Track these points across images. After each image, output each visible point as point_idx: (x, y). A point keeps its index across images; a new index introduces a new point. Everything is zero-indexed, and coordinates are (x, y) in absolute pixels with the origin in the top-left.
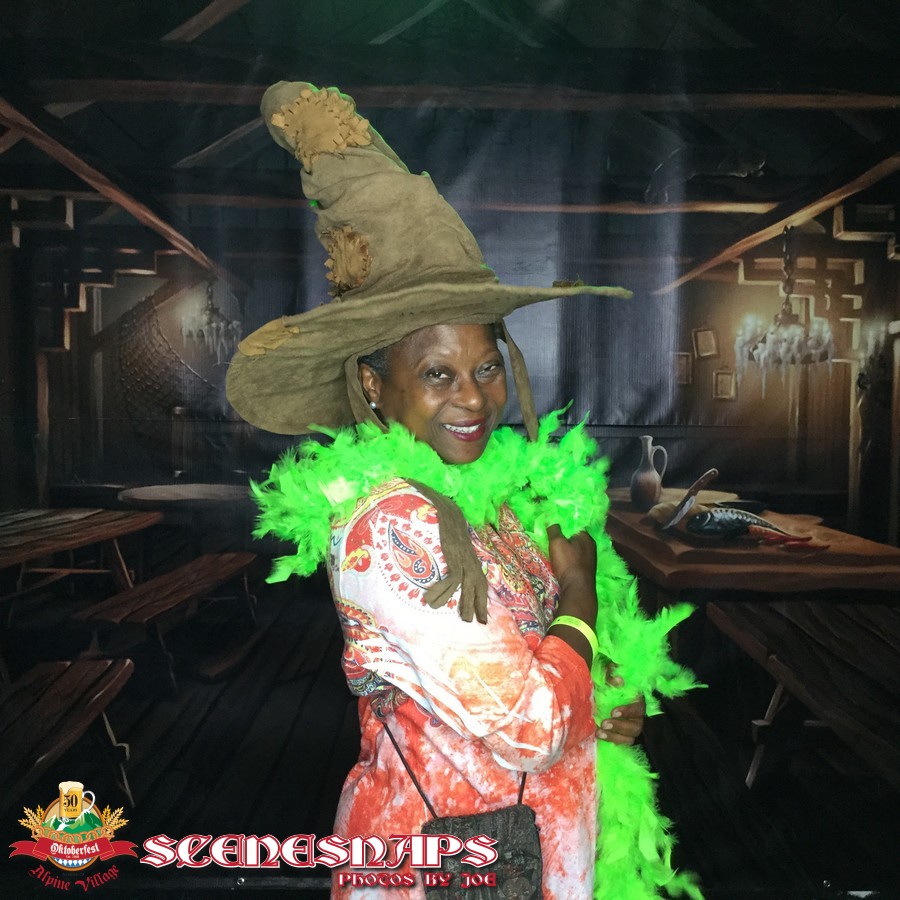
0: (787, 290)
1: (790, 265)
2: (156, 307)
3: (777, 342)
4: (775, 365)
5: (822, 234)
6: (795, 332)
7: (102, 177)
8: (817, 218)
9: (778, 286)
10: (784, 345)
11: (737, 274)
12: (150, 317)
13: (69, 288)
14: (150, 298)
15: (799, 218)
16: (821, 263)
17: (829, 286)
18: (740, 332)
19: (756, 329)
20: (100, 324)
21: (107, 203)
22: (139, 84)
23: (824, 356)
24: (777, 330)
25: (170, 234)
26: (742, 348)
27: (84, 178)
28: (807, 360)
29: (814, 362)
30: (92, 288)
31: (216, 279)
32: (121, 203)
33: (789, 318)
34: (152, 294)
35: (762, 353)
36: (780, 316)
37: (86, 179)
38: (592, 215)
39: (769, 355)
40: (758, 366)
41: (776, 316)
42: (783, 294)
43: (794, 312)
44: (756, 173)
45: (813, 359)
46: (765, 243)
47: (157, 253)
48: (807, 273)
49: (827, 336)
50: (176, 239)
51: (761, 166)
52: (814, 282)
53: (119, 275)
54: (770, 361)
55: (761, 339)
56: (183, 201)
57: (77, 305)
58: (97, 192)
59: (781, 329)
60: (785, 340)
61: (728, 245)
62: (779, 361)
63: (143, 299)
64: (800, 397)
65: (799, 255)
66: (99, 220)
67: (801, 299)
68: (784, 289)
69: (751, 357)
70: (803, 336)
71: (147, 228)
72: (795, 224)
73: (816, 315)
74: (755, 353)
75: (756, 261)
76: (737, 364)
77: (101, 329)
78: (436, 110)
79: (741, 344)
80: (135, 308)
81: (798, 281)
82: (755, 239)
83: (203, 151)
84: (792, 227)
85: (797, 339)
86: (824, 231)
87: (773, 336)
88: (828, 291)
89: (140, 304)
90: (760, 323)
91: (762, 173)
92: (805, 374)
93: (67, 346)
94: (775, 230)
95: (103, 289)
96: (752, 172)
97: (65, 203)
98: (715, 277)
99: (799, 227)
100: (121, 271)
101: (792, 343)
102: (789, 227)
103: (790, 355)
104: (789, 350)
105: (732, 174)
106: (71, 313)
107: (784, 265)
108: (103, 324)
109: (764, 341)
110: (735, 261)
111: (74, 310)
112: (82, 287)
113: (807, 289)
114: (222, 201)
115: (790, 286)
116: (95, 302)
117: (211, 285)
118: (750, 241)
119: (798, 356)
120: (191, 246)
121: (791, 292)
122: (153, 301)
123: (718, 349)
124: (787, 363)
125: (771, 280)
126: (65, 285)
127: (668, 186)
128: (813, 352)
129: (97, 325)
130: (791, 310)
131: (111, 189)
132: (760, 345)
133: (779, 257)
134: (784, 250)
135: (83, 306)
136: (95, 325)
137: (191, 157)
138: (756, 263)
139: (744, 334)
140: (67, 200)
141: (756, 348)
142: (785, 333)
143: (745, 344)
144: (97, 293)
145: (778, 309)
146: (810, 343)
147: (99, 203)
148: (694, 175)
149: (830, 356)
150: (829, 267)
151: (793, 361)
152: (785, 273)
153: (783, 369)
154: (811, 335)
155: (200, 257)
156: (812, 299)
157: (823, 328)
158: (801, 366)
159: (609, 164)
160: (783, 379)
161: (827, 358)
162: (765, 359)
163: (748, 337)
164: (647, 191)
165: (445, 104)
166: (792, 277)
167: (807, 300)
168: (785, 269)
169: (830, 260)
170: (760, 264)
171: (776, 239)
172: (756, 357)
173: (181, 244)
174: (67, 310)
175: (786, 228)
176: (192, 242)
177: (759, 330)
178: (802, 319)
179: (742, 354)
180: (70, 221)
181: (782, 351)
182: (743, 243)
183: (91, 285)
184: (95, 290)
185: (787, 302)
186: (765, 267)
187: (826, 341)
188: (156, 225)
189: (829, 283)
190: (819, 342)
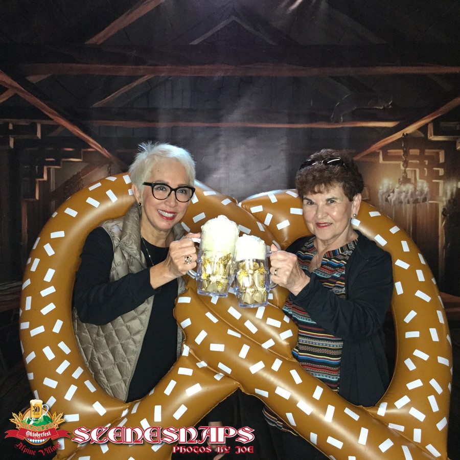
0: (405, 166)
1: (406, 153)
2: (82, 178)
3: (400, 193)
4: (400, 204)
5: (422, 138)
6: (409, 187)
7: (55, 112)
8: (420, 129)
9: (400, 164)
10: (404, 194)
11: (379, 158)
12: (79, 183)
13: (38, 168)
14: (79, 173)
15: (411, 129)
16: (422, 152)
17: (427, 164)
18: (381, 188)
19: (389, 186)
20: (54, 187)
21: (57, 126)
22: (75, 65)
23: (425, 200)
24: (400, 186)
25: (89, 141)
26: (382, 196)
27: (46, 113)
28: (416, 201)
29: (419, 203)
30: (50, 168)
31: (113, 163)
32: (64, 125)
33: (406, 180)
34: (80, 171)
35: (393, 198)
36: (401, 179)
37: (48, 114)
38: (304, 128)
39: (396, 199)
40: (390, 204)
41: (399, 179)
42: (402, 168)
43: (409, 177)
44: (388, 106)
45: (419, 201)
46: (393, 142)
47: (83, 150)
48: (415, 157)
49: (426, 189)
50: (92, 143)
51: (390, 103)
52: (418, 162)
53: (64, 162)
54: (397, 202)
55: (391, 191)
56: (96, 124)
57: (43, 177)
58: (52, 120)
59: (402, 186)
60: (404, 192)
61: (374, 143)
62: (401, 202)
63: (76, 173)
64: (412, 221)
65: (410, 148)
66: (53, 134)
67: (412, 170)
68: (403, 165)
69: (387, 200)
70: (413, 190)
71: (77, 137)
72: (408, 132)
73: (420, 178)
74: (389, 198)
75: (389, 151)
76: (380, 204)
77: (54, 189)
78: (224, 77)
79: (382, 194)
80: (71, 178)
81: (410, 161)
82: (387, 140)
83: (106, 99)
84: (407, 134)
85: (410, 191)
86: (423, 135)
87: (398, 190)
88: (425, 166)
89: (74, 176)
90: (391, 183)
91: (390, 107)
92: (415, 208)
93: (37, 197)
94: (398, 135)
95: (56, 169)
96: (386, 106)
97: (36, 125)
98: (368, 159)
99: (410, 134)
100: (65, 160)
101: (408, 193)
102: (405, 134)
103: (407, 199)
104: (406, 196)
105: (375, 107)
106: (39, 181)
107: (402, 153)
108: (56, 187)
109: (393, 192)
110: (378, 151)
111: (41, 180)
112: (45, 168)
113: (416, 166)
114: (116, 124)
115: (406, 164)
116: (52, 175)
117: (110, 166)
118: (385, 141)
119: (411, 199)
120: (100, 146)
121: (406, 167)
122: (81, 174)
123: (370, 196)
124: (405, 203)
125: (396, 160)
126: (37, 167)
127: (342, 114)
128: (419, 197)
129: (53, 187)
130: (407, 176)
131: (59, 118)
132: (391, 194)
133: (400, 149)
134: (403, 145)
135: (45, 177)
136: (51, 187)
137: (100, 102)
138: (388, 152)
139: (383, 188)
140: (38, 124)
141: (389, 196)
142: (404, 188)
143: (384, 193)
144: (53, 171)
145: (400, 176)
146: (417, 193)
147: (53, 126)
148: (356, 107)
149: (427, 200)
150: (426, 154)
151: (408, 202)
152: (403, 157)
153: (403, 206)
154: (418, 189)
155: (105, 152)
156: (418, 170)
157: (423, 185)
158: (413, 205)
159: (312, 103)
160: (403, 212)
161: (426, 201)
162: (394, 201)
163: (385, 190)
164: (332, 116)
165: (228, 74)
166: (407, 159)
167: (415, 171)
168: (404, 155)
169: (426, 150)
170: (391, 153)
171: (399, 140)
172: (389, 201)
173: (95, 146)
174: (38, 180)
175: (403, 134)
176: (100, 144)
177: (391, 186)
178: (413, 181)
179: (382, 198)
180: (39, 135)
181: (402, 197)
182: (382, 142)
183: (49, 167)
184: (51, 169)
185: (405, 172)
186: (394, 154)
187: (426, 192)
188: (82, 136)
189: (427, 162)
190: (422, 192)
